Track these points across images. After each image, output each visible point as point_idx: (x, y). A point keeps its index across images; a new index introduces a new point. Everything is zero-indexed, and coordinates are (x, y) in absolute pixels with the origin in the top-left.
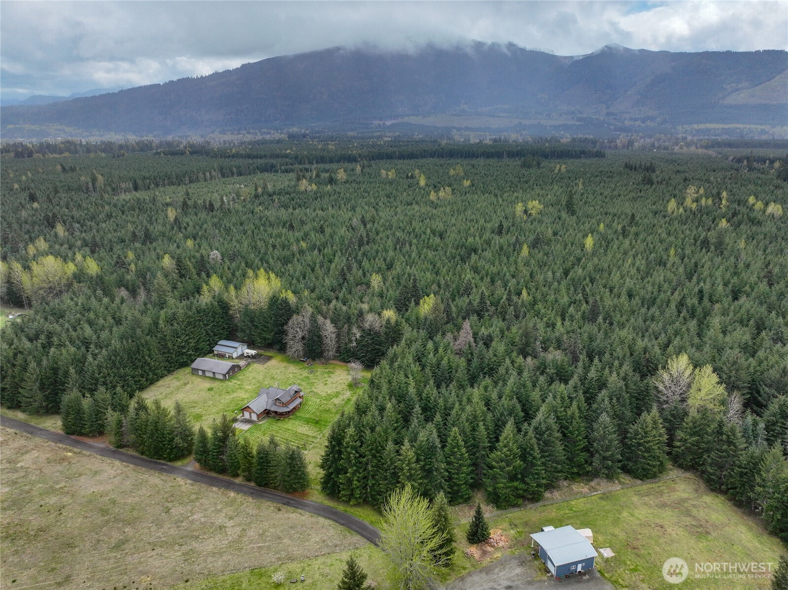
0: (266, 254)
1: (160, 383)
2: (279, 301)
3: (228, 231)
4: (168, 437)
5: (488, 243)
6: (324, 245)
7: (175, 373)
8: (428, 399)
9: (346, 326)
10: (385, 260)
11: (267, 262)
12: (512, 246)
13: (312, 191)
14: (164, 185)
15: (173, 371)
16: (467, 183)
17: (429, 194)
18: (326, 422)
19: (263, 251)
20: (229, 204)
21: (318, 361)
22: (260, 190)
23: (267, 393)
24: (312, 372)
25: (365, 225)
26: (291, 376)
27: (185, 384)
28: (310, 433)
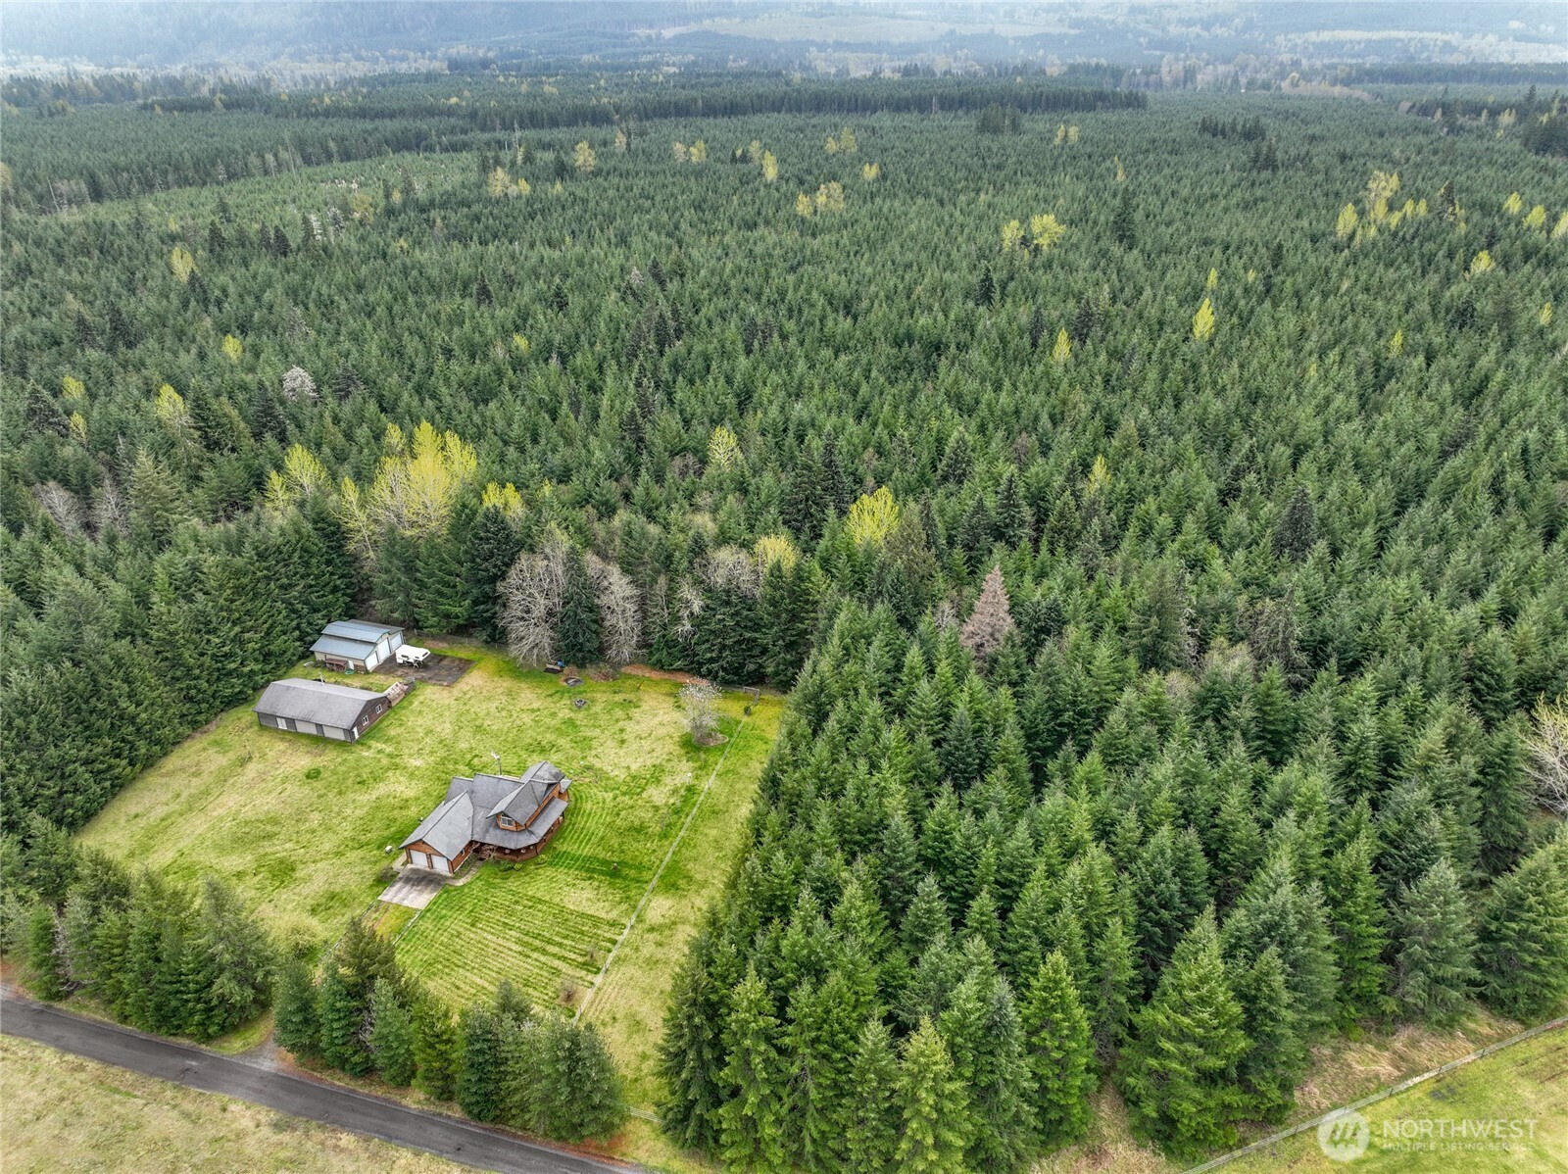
0: (429, 372)
1: (173, 762)
2: (479, 518)
3: (327, 305)
4: (193, 981)
5: (967, 325)
6: (573, 343)
7: (212, 727)
8: (943, 836)
9: (662, 580)
10: (729, 381)
11: (434, 396)
12: (1027, 335)
13: (519, 197)
14: (167, 187)
15: (207, 722)
16: (870, 172)
17: (792, 198)
18: (640, 868)
19: (420, 363)
20: (325, 233)
21: (591, 670)
22: (397, 197)
23: (471, 793)
24: (580, 705)
25: (662, 283)
26: (527, 719)
27: (244, 761)
28: (602, 910)
